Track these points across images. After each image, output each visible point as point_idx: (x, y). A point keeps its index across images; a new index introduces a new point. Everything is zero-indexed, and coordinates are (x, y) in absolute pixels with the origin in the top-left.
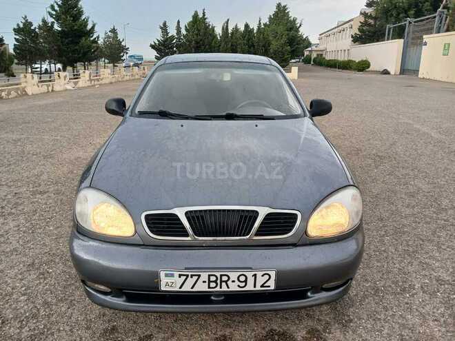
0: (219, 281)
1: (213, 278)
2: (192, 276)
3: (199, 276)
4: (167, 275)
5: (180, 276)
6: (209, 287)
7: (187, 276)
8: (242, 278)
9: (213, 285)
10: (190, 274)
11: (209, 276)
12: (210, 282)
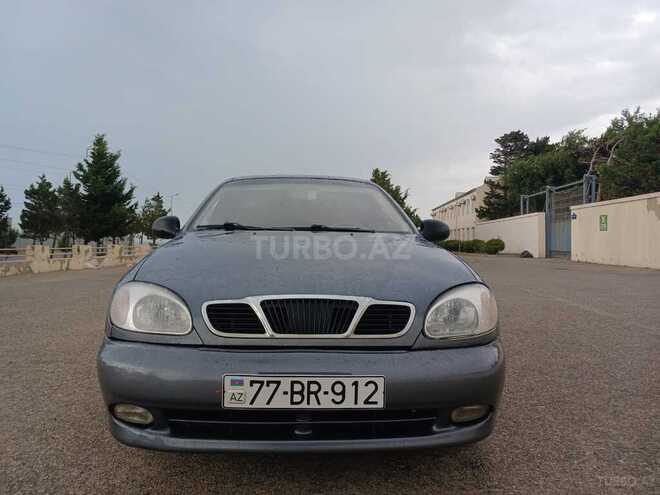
0: (305, 393)
1: (297, 388)
2: (269, 383)
3: (278, 383)
4: (233, 383)
5: (252, 383)
6: (292, 403)
7: (262, 383)
8: (338, 388)
9: (297, 398)
10: (265, 380)
11: (293, 383)
12: (293, 393)
